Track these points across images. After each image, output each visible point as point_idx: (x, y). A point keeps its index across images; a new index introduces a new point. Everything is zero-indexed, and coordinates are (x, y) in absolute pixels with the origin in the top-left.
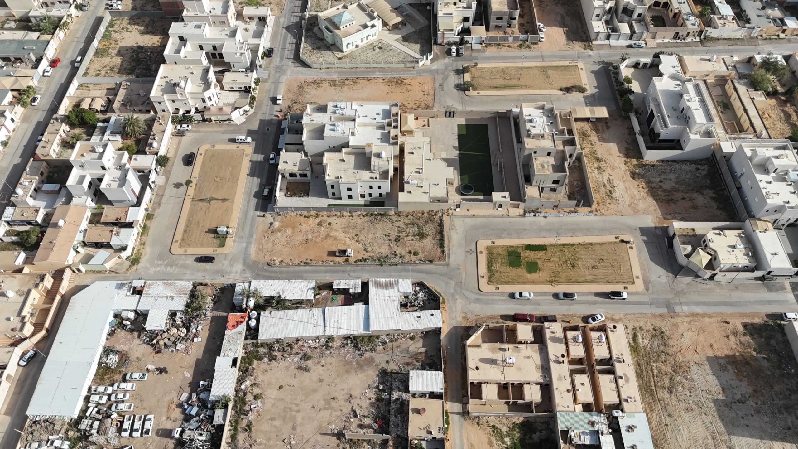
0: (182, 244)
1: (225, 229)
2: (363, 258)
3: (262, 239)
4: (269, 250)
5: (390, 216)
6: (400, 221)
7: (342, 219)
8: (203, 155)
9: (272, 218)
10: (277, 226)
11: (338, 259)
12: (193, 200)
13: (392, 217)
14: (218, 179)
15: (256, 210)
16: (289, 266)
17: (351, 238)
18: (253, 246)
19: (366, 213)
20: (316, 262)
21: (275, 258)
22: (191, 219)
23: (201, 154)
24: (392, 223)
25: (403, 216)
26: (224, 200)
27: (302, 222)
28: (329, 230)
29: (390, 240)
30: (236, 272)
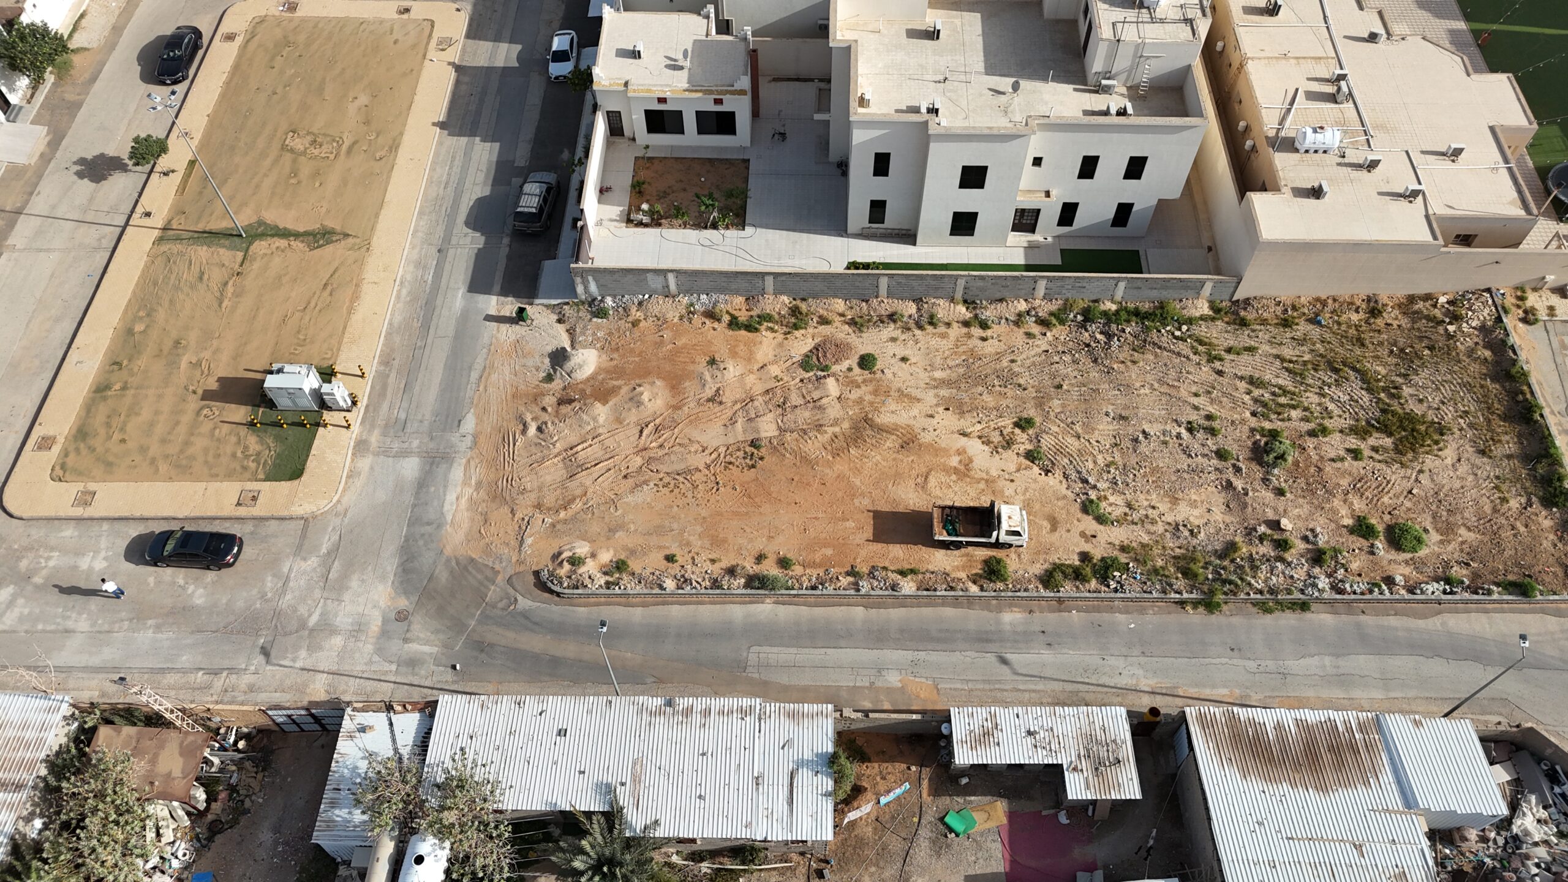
0: (71, 460)
1: (311, 381)
2: (1085, 557)
3: (506, 439)
4: (549, 500)
5: (1190, 321)
6: (1250, 350)
7: (927, 338)
8: (239, 40)
9: (561, 329)
10: (588, 370)
11: (940, 560)
12: (167, 234)
13: (1202, 330)
14: (298, 144)
15: (478, 284)
16: (663, 598)
17: (996, 438)
18: (457, 473)
19: (1054, 306)
20: (814, 573)
21: (582, 549)
22: (139, 327)
23: (230, 37)
24: (1211, 359)
25: (1264, 322)
26: (320, 237)
27: (721, 350)
28: (864, 392)
29: (1221, 454)
30: (358, 630)
